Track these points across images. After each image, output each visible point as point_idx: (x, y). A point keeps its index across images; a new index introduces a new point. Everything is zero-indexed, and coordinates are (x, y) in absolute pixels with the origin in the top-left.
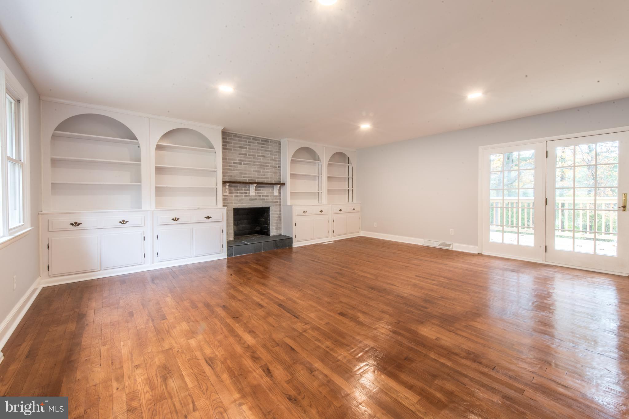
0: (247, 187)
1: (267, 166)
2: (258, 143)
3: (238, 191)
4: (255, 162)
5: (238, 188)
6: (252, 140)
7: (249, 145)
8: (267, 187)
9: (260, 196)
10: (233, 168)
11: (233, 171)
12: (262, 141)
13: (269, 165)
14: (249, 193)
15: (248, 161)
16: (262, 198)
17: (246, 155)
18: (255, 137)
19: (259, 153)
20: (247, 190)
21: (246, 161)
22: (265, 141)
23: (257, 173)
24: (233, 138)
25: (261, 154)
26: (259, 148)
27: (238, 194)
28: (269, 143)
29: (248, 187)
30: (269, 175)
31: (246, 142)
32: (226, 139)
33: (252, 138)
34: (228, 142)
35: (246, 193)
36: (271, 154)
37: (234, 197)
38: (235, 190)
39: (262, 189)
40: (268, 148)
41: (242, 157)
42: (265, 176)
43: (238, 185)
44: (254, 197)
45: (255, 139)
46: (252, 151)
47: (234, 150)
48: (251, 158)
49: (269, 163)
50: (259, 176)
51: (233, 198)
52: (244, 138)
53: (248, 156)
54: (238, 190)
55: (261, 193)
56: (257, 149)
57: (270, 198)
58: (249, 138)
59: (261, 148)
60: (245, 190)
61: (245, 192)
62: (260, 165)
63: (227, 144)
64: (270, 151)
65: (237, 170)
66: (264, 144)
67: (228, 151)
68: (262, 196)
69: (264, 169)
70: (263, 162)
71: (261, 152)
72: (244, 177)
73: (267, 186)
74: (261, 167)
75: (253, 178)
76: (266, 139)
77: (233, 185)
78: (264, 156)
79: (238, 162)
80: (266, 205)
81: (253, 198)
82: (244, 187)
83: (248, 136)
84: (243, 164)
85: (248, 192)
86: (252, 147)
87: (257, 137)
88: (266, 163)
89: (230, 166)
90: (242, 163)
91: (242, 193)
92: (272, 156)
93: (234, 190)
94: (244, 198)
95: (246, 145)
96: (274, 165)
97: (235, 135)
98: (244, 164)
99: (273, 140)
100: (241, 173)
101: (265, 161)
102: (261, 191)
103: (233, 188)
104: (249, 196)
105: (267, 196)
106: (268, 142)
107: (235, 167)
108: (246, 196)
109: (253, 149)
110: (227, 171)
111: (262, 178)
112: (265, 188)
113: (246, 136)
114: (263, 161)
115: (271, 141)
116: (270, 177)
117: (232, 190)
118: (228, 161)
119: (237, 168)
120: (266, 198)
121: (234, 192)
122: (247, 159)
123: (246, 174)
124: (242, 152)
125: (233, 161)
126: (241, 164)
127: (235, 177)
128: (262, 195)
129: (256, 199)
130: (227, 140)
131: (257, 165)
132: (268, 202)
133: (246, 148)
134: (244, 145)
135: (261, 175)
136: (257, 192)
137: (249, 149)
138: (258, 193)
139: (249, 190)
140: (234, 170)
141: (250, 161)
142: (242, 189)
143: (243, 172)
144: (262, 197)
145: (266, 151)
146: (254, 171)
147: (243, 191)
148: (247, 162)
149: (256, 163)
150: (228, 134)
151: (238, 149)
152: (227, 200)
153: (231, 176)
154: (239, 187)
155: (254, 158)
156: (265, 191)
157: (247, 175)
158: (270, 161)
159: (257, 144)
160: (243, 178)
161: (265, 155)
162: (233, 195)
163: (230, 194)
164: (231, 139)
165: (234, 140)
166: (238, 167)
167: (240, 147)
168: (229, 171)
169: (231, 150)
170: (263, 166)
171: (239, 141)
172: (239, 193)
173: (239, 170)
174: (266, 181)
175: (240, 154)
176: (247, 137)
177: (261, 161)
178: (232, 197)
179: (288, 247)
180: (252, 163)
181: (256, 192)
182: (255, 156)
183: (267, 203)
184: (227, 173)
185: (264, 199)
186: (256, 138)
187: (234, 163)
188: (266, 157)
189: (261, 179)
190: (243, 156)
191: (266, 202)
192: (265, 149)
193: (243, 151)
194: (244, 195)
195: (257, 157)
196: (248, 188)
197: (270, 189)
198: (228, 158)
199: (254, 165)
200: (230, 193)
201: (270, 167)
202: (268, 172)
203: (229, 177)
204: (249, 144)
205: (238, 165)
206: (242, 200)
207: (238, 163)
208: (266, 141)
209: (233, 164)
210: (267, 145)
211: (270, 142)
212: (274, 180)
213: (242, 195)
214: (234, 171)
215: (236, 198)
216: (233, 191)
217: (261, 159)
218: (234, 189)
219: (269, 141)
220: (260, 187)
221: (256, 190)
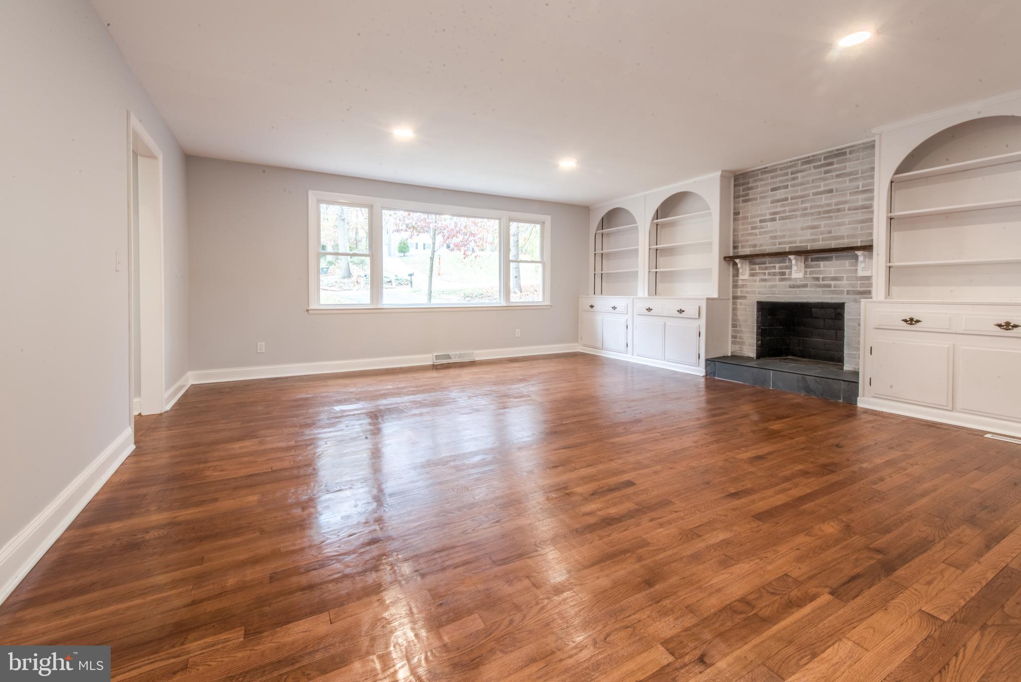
0: (785, 263)
1: (839, 210)
2: (815, 167)
3: (767, 272)
4: (806, 209)
5: (768, 265)
6: (799, 168)
7: (793, 179)
8: (837, 258)
9: (817, 279)
10: (757, 231)
11: (758, 236)
12: (825, 158)
13: (846, 206)
14: (790, 273)
15: (790, 211)
16: (821, 282)
17: (786, 199)
18: (809, 157)
19: (819, 187)
20: (787, 268)
21: (784, 211)
22: (835, 156)
23: (810, 231)
24: (760, 177)
25: (822, 189)
26: (820, 176)
27: (767, 277)
28: (848, 156)
29: (787, 261)
30: (844, 231)
31: (787, 174)
32: (749, 183)
33: (800, 162)
34: (751, 188)
35: (783, 274)
36: (851, 181)
37: (759, 282)
38: (760, 269)
39: (822, 263)
40: (845, 167)
41: (777, 207)
42: (833, 234)
43: (767, 259)
44: (801, 281)
45: (808, 161)
46: (799, 188)
47: (761, 198)
48: (797, 203)
49: (845, 202)
50: (816, 237)
51: (758, 283)
52: (781, 169)
53: (789, 201)
54: (766, 268)
55: (820, 272)
56: (813, 181)
57: (845, 282)
58: (793, 164)
59: (823, 175)
60: (781, 268)
61: (780, 272)
62: (819, 213)
63: (750, 192)
64: (850, 174)
65: (765, 233)
66: (831, 164)
67: (750, 203)
68: (823, 278)
69: (831, 217)
70: (828, 205)
71: (822, 184)
72: (780, 244)
73: (836, 257)
74: (822, 215)
75: (801, 242)
76: (837, 150)
77: (758, 260)
78: (831, 191)
79: (768, 217)
80: (832, 298)
81: (799, 283)
82: (779, 263)
83: (790, 162)
84: (779, 220)
85: (787, 271)
86: (800, 180)
87: (813, 156)
88: (837, 204)
89: (753, 228)
90: (776, 217)
91: (774, 274)
92: (855, 184)
93: (759, 270)
94: (778, 283)
95: (787, 180)
96: (860, 203)
97: (765, 171)
98: (782, 218)
99: (860, 145)
100: (774, 237)
101: (834, 201)
102: (820, 267)
103: (757, 266)
104: (790, 279)
105: (835, 279)
106: (845, 153)
107: (762, 227)
108: (782, 280)
109: (802, 184)
110: (747, 238)
111: (823, 240)
112: (832, 260)
113: (787, 163)
114: (826, 202)
115: (853, 150)
116: (845, 234)
117: (755, 270)
118: (750, 220)
119: (767, 229)
120: (833, 283)
121: (759, 273)
122: (787, 209)
123: (784, 236)
124: (778, 197)
125: (758, 219)
126: (773, 220)
127: (761, 245)
128: (821, 276)
129: (805, 286)
130: (750, 185)
131: (812, 214)
132: (842, 292)
133: (786, 187)
134: (782, 182)
135: (821, 234)
136: (808, 270)
137: (793, 186)
138: (811, 273)
139: (790, 267)
140: (761, 233)
141: (794, 211)
142: (774, 267)
143: (778, 234)
144: (823, 280)
145: (838, 176)
146: (802, 229)
147: (777, 270)
148: (787, 214)
149: (809, 211)
150: (752, 173)
151: (770, 193)
152: (746, 288)
153: (755, 246)
154: (769, 264)
155: (802, 202)
156: (830, 268)
157: (786, 240)
158: (848, 198)
159: (813, 171)
160: (777, 246)
161: (833, 187)
162: (758, 278)
163: (751, 278)
164: (756, 181)
165: (761, 180)
166: (767, 228)
167: (773, 190)
168: (750, 238)
169: (755, 199)
170: (829, 212)
171: (772, 178)
172: (769, 274)
173: (770, 232)
174: (833, 244)
175: (773, 202)
176: (789, 164)
177: (824, 202)
178: (755, 281)
180: (798, 213)
181: (806, 272)
182: (808, 195)
183: (837, 294)
184: (748, 240)
185: (829, 286)
186: (811, 158)
187: (761, 221)
188: (837, 191)
189: (821, 242)
190: (779, 204)
191: (833, 292)
192: (834, 174)
193: (780, 194)
194: (778, 277)
195: (811, 197)
196: (787, 264)
198: (749, 215)
199: (804, 215)
200: (752, 275)
201: (849, 209)
202: (839, 225)
203: (750, 248)
204: (793, 176)
205: (769, 224)
206: (774, 286)
207: (769, 219)
208: (840, 154)
209: (759, 224)
210: (839, 162)
211: (851, 153)
212: (859, 240)
213: (774, 277)
214: (759, 235)
215: (763, 283)
216: (758, 271)
217: (824, 200)
218: (759, 267)
219: (848, 150)
220: (817, 259)
221: (806, 266)
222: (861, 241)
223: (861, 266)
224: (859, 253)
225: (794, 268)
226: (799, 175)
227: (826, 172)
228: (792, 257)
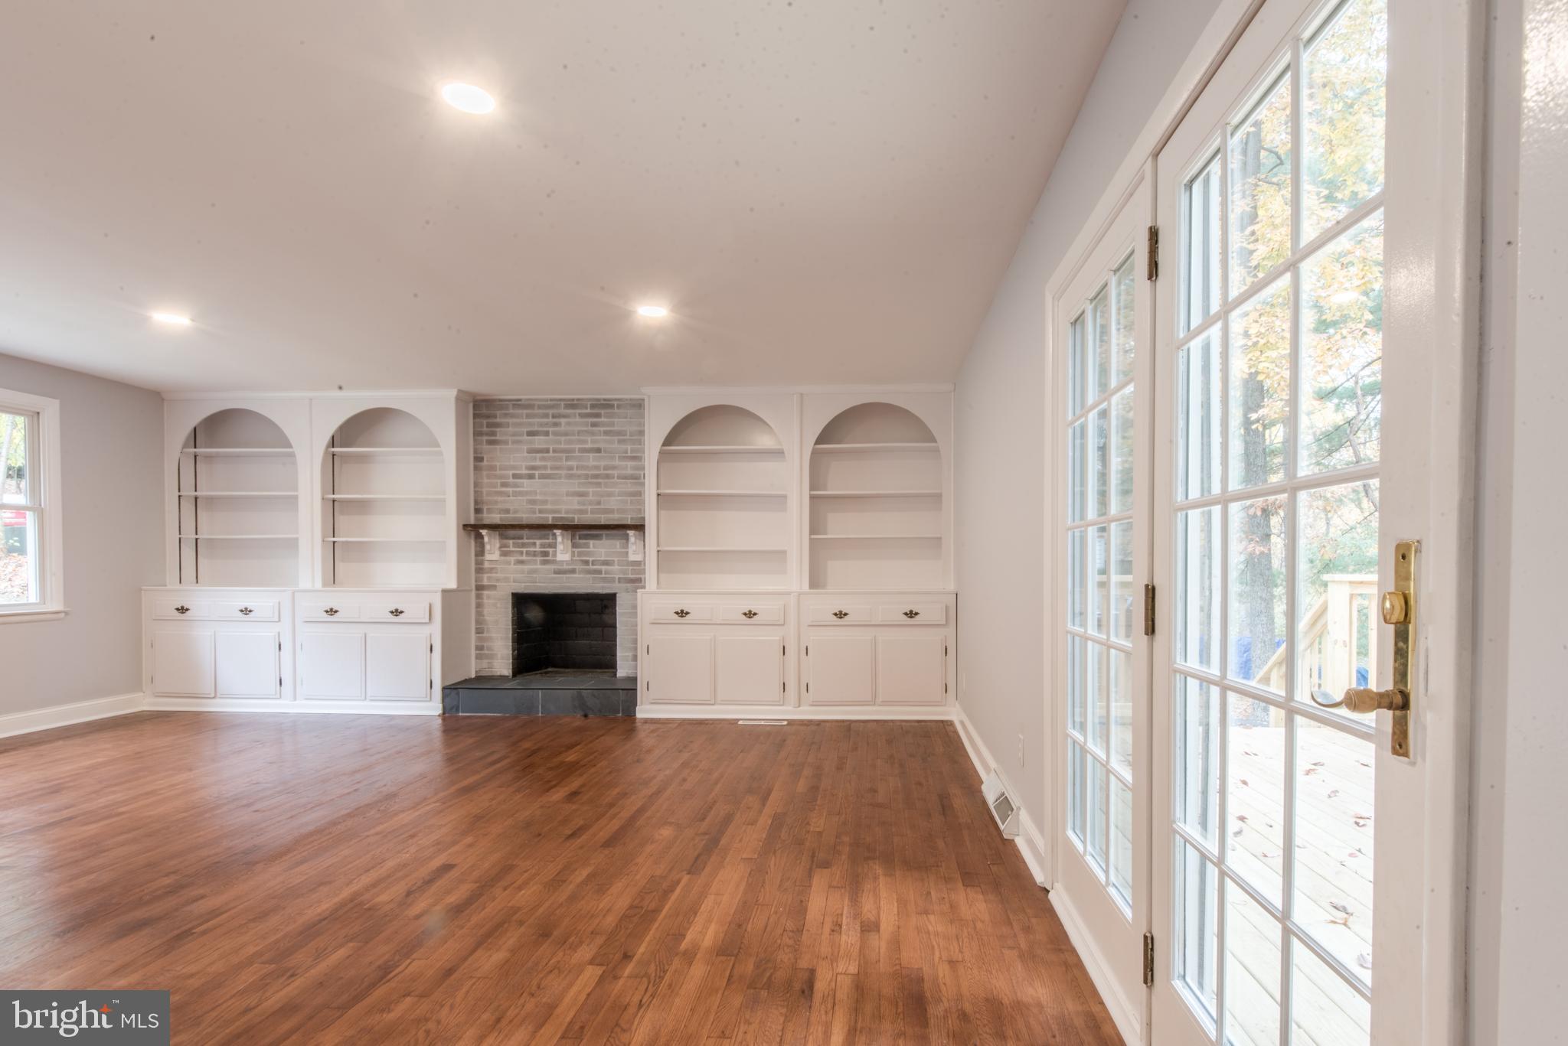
0: (548, 539)
1: (608, 476)
2: (582, 416)
3: (524, 550)
4: (570, 468)
5: (526, 541)
6: (562, 411)
7: (556, 425)
8: (608, 537)
9: (587, 563)
10: (510, 490)
11: (511, 498)
12: (593, 406)
13: (616, 473)
14: (555, 555)
15: (552, 468)
16: (591, 567)
17: (547, 451)
18: (573, 400)
19: (586, 442)
20: (550, 546)
21: (545, 468)
22: (602, 406)
23: (577, 499)
24: (511, 411)
25: (589, 446)
26: (585, 429)
27: (524, 558)
28: (616, 410)
29: (551, 537)
30: (613, 503)
31: (546, 416)
32: (495, 417)
33: (562, 403)
34: (498, 425)
35: (546, 554)
36: (620, 442)
37: (514, 564)
38: (515, 545)
39: (591, 542)
40: (612, 424)
41: (535, 459)
42: (602, 507)
43: (525, 532)
44: (567, 564)
45: (572, 405)
46: (563, 438)
47: (514, 442)
48: (560, 459)
49: (614, 468)
50: (585, 507)
51: (512, 567)
52: (540, 407)
53: (551, 454)
54: (523, 545)
55: (588, 554)
56: (579, 433)
57: (616, 567)
58: (554, 404)
59: (590, 428)
60: (542, 546)
61: (542, 552)
62: (587, 476)
63: (498, 430)
64: (619, 433)
65: (521, 494)
66: (598, 415)
67: (498, 447)
68: (593, 561)
69: (599, 484)
70: (597, 468)
71: (589, 439)
72: (541, 511)
73: (607, 535)
74: (590, 480)
75: (567, 512)
76: (605, 400)
77: (511, 532)
78: (598, 450)
79: (524, 472)
80: (603, 587)
81: (565, 567)
82: (540, 538)
83: (551, 400)
84: (539, 478)
85: (551, 550)
86: (562, 428)
87: (578, 400)
88: (606, 468)
89: (504, 485)
90: (534, 474)
91: (535, 554)
92: (623, 447)
93: (514, 547)
94: (539, 566)
95: (547, 424)
96: (629, 472)
97: (517, 404)
98: (542, 477)
99: (627, 400)
100: (533, 502)
101: (603, 463)
102: (589, 547)
103: (511, 542)
104: (554, 562)
105: (606, 563)
106: (612, 406)
107: (516, 486)
108: (545, 562)
109: (566, 434)
110: (495, 498)
111: (592, 512)
112: (601, 539)
113: (547, 400)
114: (595, 463)
115: (621, 404)
116: (614, 508)
117: (509, 547)
118: (498, 472)
119: (522, 489)
120: (603, 568)
121: (513, 551)
122: (549, 464)
123: (545, 502)
124: (537, 446)
125: (511, 473)
126: (531, 477)
127: (516, 512)
128: (591, 559)
129: (573, 571)
130: (498, 420)
131: (579, 476)
132: (612, 580)
133: (547, 434)
134: (541, 425)
135: (590, 504)
136: (576, 550)
137: (555, 434)
138: (580, 553)
139: (554, 546)
140: (515, 494)
141: (557, 468)
142: (535, 544)
143: (538, 497)
144: (593, 565)
145: (606, 433)
146: (568, 494)
147: (538, 549)
148: (549, 472)
149: (575, 472)
150: (498, 403)
151: (526, 437)
152: (496, 573)
153: (507, 511)
154: (527, 539)
155: (567, 459)
156: (601, 549)
157: (549, 507)
158: (617, 463)
159: (578, 419)
160: (538, 515)
161: (601, 445)
162: (512, 559)
163: (502, 558)
164: (506, 415)
165: (513, 416)
166: (523, 487)
167: (530, 434)
168: (500, 499)
169: (506, 442)
170: (596, 476)
171: (528, 416)
172: (528, 553)
173: (527, 493)
174: (603, 519)
175: (530, 451)
176: (550, 403)
177: (592, 463)
178: (509, 563)
179: (620, 715)
180: (563, 472)
181: (573, 552)
182: (572, 451)
183: (609, 582)
184: (496, 502)
185: (600, 572)
186: (575, 402)
187: (515, 476)
188: (605, 452)
189: (589, 515)
190: (538, 455)
191: (604, 580)
192: (602, 429)
193: (539, 442)
194: (539, 559)
195: (577, 454)
196: (550, 541)
197: (618, 543)
198: (498, 464)
199: (570, 477)
200: (504, 554)
201: (619, 478)
202: (610, 495)
203: (500, 513)
204: (555, 420)
205: (525, 481)
206: (535, 571)
207: (526, 474)
208: (607, 405)
209: (511, 480)
210: (608, 416)
211: (619, 407)
212: (629, 516)
213: (534, 558)
214: (513, 496)
215: (520, 567)
216: (512, 549)
217: (591, 460)
218: (513, 543)
219: (616, 403)
220: (587, 537)
221: (574, 546)
222: (632, 518)
223: (632, 548)
224: (631, 533)
225: (560, 547)
226: (563, 421)
227: (594, 425)
228: (558, 532)
